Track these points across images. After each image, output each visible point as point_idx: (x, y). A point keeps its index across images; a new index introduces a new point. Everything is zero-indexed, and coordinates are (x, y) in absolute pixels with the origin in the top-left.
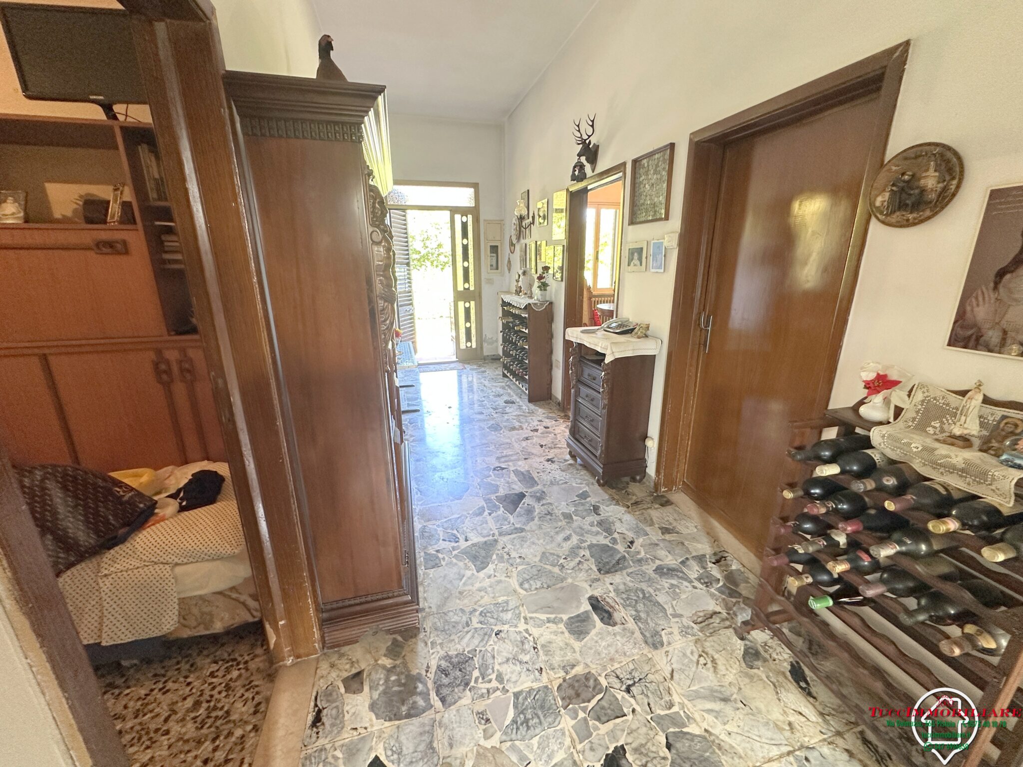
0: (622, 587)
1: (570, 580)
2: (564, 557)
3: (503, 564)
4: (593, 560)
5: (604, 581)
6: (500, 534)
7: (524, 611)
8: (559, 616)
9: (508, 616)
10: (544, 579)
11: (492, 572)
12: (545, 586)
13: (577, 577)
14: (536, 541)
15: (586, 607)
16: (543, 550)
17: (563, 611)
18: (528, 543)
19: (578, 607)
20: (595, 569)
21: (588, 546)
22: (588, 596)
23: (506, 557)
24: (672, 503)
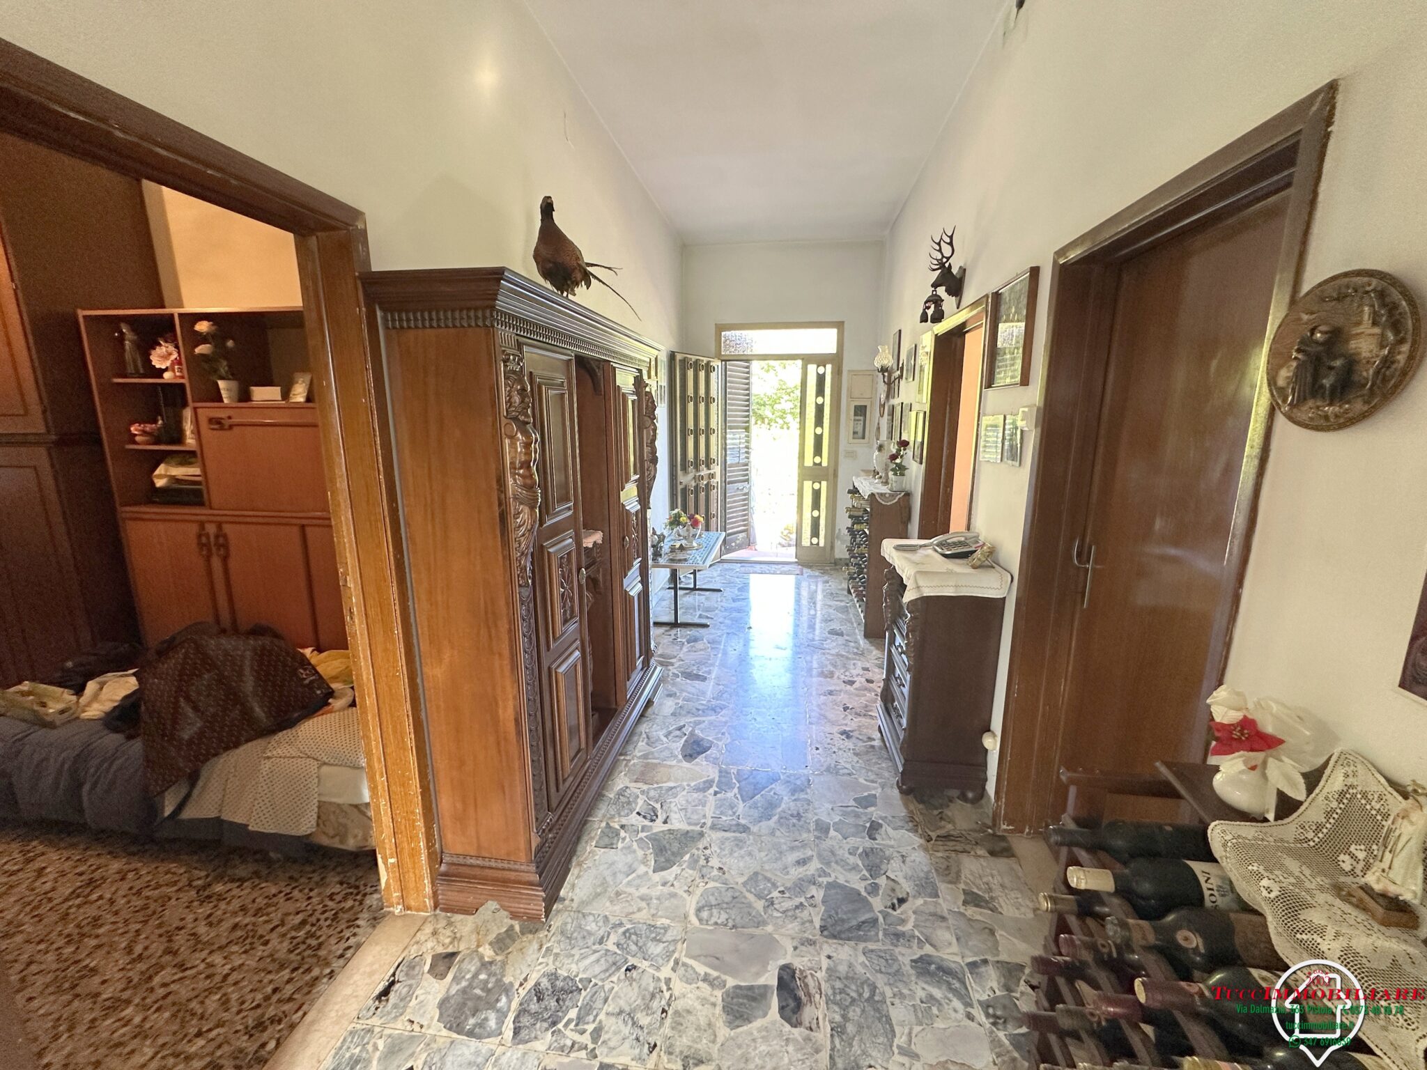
0: (843, 969)
1: (769, 928)
2: (781, 889)
3: (691, 872)
4: (823, 908)
5: (821, 948)
6: (713, 827)
7: (681, 952)
8: (724, 977)
9: (656, 949)
10: (733, 913)
11: (671, 878)
12: (730, 924)
13: (782, 927)
14: (756, 852)
15: (770, 978)
16: (758, 869)
17: (733, 972)
18: (742, 852)
19: (758, 975)
20: (817, 923)
21: (829, 883)
22: (782, 962)
23: (702, 862)
24: (1013, 856)
